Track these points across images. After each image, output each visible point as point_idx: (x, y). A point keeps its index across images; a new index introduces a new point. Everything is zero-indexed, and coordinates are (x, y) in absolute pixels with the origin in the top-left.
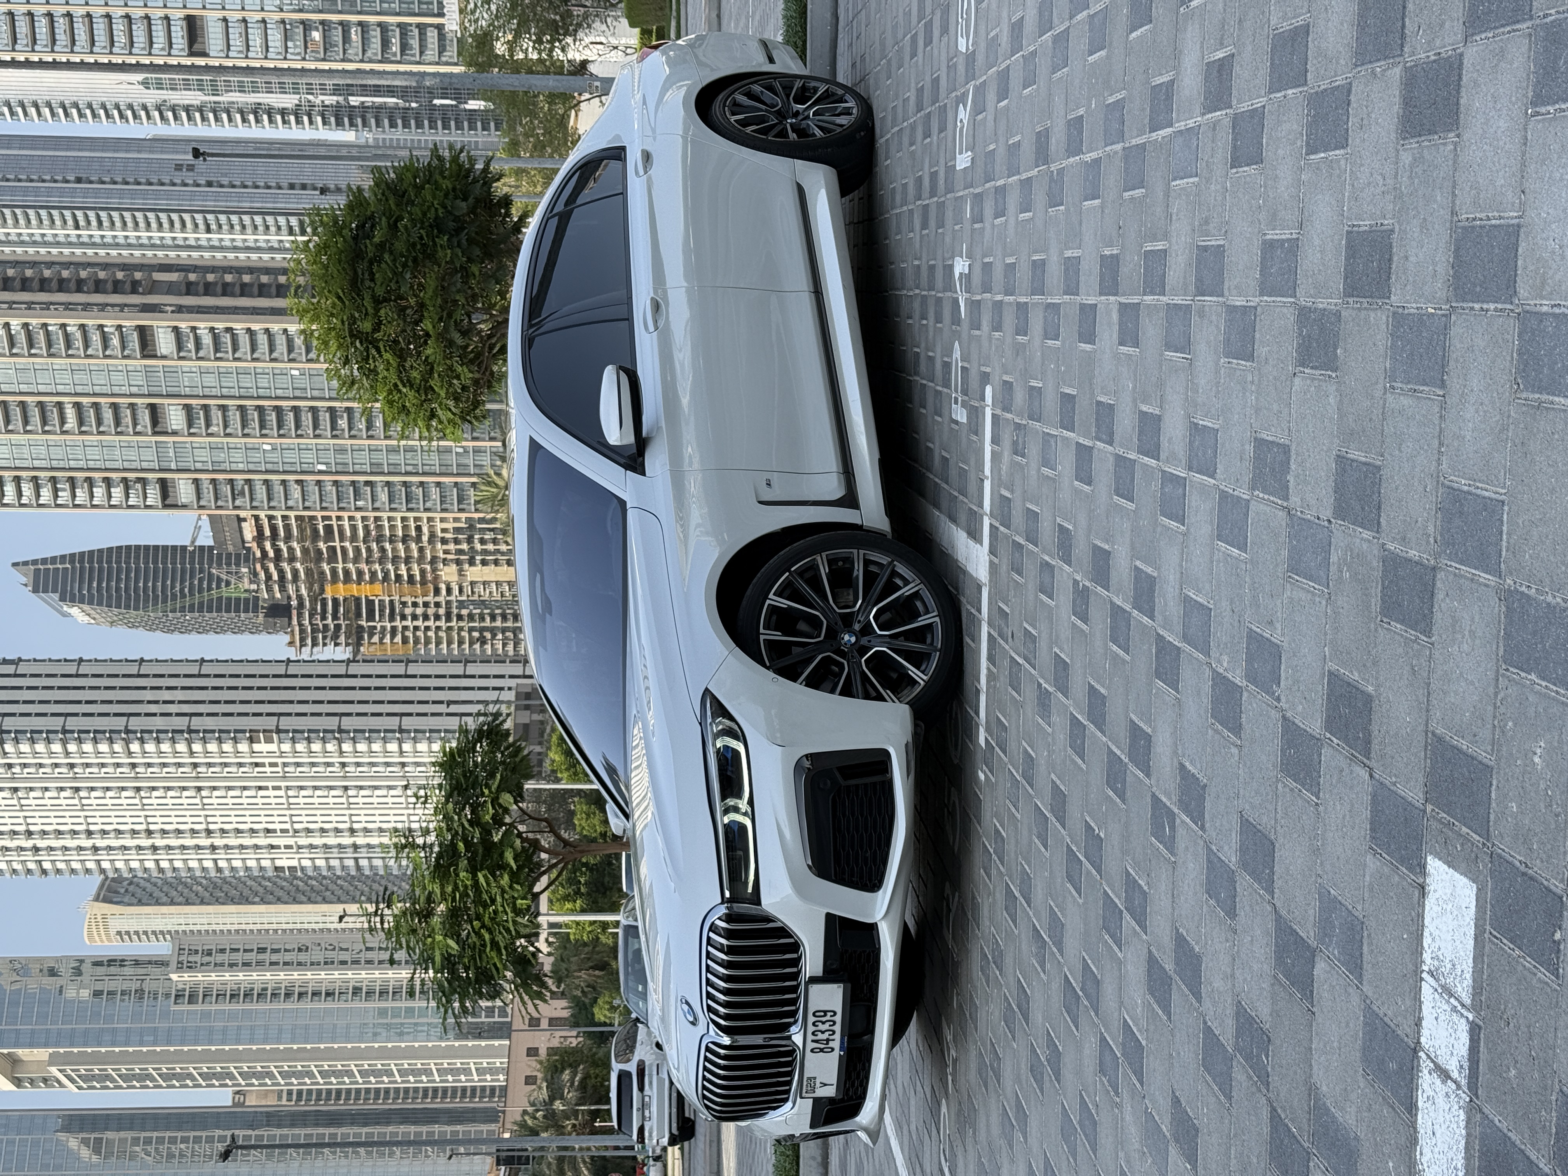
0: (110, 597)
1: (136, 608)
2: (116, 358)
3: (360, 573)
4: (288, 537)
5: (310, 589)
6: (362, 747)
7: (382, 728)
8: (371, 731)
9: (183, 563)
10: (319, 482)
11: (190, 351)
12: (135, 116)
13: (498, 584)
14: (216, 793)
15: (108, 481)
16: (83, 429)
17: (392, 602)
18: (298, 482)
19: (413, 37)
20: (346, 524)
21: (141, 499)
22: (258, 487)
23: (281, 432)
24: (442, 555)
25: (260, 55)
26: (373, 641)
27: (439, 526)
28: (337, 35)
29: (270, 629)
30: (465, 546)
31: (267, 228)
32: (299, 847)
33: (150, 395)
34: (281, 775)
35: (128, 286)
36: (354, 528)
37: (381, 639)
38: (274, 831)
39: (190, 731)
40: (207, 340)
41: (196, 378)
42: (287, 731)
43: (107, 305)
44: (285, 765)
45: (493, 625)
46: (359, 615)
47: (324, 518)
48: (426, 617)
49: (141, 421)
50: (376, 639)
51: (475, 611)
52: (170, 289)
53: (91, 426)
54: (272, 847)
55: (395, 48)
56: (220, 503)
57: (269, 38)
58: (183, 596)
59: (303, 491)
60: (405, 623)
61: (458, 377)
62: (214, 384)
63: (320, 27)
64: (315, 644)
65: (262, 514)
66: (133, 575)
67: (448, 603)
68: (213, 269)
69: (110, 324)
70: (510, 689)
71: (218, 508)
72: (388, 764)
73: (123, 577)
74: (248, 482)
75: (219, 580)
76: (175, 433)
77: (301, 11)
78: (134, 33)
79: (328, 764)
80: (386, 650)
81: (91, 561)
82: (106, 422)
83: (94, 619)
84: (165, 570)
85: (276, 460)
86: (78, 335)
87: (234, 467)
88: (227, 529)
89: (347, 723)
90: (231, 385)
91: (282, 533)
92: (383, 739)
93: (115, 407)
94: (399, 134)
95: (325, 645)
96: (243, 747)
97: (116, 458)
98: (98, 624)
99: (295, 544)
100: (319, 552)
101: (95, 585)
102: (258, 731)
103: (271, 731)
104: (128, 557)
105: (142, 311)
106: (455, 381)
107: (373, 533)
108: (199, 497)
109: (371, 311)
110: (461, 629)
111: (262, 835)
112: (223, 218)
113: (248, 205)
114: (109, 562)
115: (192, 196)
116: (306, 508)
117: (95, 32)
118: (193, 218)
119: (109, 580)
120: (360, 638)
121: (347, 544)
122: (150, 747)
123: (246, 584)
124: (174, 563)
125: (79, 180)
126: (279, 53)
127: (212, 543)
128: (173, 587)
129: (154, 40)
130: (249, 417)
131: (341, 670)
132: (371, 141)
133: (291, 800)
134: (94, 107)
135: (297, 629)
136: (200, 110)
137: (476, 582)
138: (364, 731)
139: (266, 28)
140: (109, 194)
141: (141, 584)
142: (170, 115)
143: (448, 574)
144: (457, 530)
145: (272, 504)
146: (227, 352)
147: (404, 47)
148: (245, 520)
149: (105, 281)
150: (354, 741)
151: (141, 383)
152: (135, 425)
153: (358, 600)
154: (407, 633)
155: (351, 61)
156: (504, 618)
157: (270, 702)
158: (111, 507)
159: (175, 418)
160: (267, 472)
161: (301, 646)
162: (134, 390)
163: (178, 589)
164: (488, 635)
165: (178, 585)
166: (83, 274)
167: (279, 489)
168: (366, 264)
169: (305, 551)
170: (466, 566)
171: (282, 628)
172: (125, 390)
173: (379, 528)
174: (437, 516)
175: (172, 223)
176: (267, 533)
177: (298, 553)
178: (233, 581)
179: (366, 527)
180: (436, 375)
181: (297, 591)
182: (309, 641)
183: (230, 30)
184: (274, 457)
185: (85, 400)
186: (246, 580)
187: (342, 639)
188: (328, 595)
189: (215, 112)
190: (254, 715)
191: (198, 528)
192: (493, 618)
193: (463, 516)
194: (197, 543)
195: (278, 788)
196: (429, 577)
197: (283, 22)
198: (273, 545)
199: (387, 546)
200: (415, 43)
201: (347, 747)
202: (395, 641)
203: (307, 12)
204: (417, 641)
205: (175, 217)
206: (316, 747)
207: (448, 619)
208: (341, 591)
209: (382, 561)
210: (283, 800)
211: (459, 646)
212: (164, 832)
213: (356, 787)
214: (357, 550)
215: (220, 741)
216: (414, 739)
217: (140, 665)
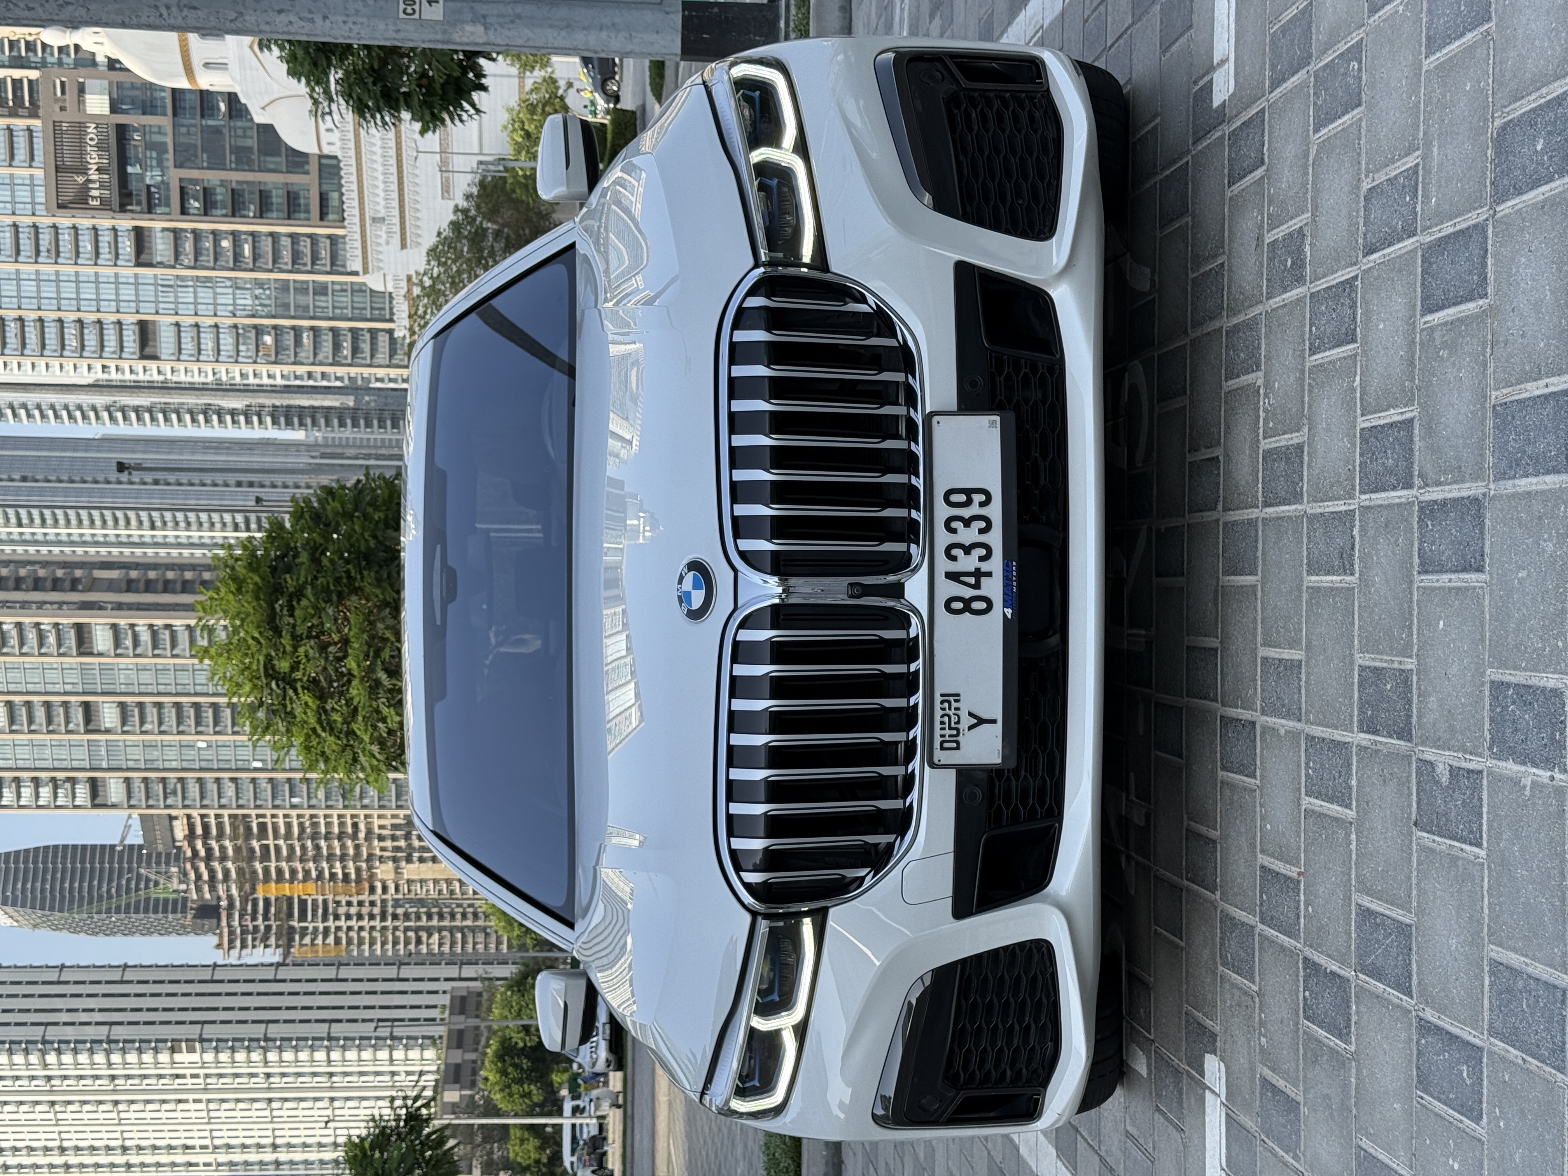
0: (34, 899)
1: (61, 910)
2: (51, 655)
3: (293, 872)
4: (221, 835)
5: (240, 889)
6: (288, 1056)
7: (310, 1036)
8: (298, 1039)
9: (111, 862)
10: (253, 780)
11: (127, 648)
12: (84, 417)
13: (436, 882)
14: (134, 1107)
15: (36, 781)
16: (14, 727)
17: (325, 902)
18: (233, 780)
19: (364, 341)
20: (281, 821)
21: (70, 799)
22: (191, 785)
23: (218, 729)
24: (378, 852)
25: (211, 358)
26: (304, 942)
27: (376, 822)
28: (289, 340)
29: (198, 931)
30: (402, 843)
31: (212, 524)
32: (219, 1165)
33: (84, 693)
34: (202, 1086)
35: (67, 584)
36: (288, 826)
37: (313, 940)
38: (193, 1147)
39: (109, 1042)
40: (145, 637)
41: (133, 674)
42: (210, 1040)
43: (45, 603)
44: (207, 1076)
45: (430, 924)
46: (290, 915)
47: (258, 816)
48: (360, 917)
49: (74, 720)
50: (307, 940)
51: (410, 910)
52: (111, 586)
53: (22, 725)
54: (191, 1164)
55: (347, 352)
56: (151, 802)
57: (221, 342)
58: (110, 897)
59: (237, 789)
60: (338, 923)
61: (384, 720)
62: (149, 682)
63: (273, 332)
64: (244, 946)
65: (195, 813)
66: (59, 875)
67: (384, 902)
68: (155, 566)
69: (46, 622)
70: (444, 992)
71: (149, 807)
72: (314, 1074)
73: (49, 877)
74: (181, 780)
75: (148, 880)
76: (108, 731)
77: (253, 316)
78: (86, 337)
79: (252, 1075)
80: (317, 952)
81: (16, 862)
82: (37, 720)
83: (17, 921)
84: (92, 869)
85: (210, 757)
86: (14, 633)
87: (167, 765)
88: (157, 827)
89: (274, 1030)
90: (168, 681)
91: (214, 831)
92: (311, 1047)
93: (48, 705)
94: (348, 433)
95: (254, 947)
96: (164, 1057)
97: (46, 757)
98: (20, 926)
99: (227, 843)
100: (252, 850)
101: (19, 886)
102: (180, 1041)
103: (194, 1040)
104: (55, 856)
105: (80, 609)
106: (380, 725)
107: (308, 830)
108: (129, 796)
109: (289, 648)
110: (396, 928)
111: (180, 1151)
112: (168, 516)
113: (193, 502)
114: (35, 862)
115: (138, 494)
116: (239, 807)
117: (47, 336)
118: (138, 516)
119: (34, 881)
120: (291, 940)
121: (281, 842)
122: (67, 1058)
123: (175, 884)
124: (102, 862)
125: (24, 479)
126: (230, 357)
127: (140, 841)
128: (99, 888)
129: (106, 343)
130: (185, 714)
131: (270, 974)
132: (320, 439)
133: (212, 1114)
134: (43, 407)
135: (226, 931)
136: (150, 410)
137: (413, 881)
138: (290, 1039)
139: (218, 333)
140: (54, 492)
141: (67, 885)
142: (119, 415)
143: (384, 871)
144: (394, 827)
145: (205, 802)
146: (165, 649)
147: (355, 350)
148: (176, 818)
149: (44, 579)
150: (280, 1049)
151: (75, 681)
152: (67, 723)
153: (290, 900)
154: (340, 934)
155: (302, 364)
156: (441, 917)
157: (194, 1009)
158: (39, 807)
159: (109, 716)
160: (201, 770)
161: (229, 949)
162: (68, 688)
163: (104, 889)
164: (424, 935)
165: (105, 885)
166: (23, 572)
167: (212, 787)
168: (286, 598)
169: (237, 849)
170: (403, 864)
171: (211, 931)
172: (59, 688)
173: (315, 825)
174: (375, 813)
175: (116, 520)
176: (199, 831)
177: (230, 852)
178: (162, 881)
179: (301, 825)
180: (360, 718)
181: (228, 891)
182: (238, 943)
183: (183, 334)
184: (210, 754)
185: (17, 699)
186: (175, 880)
187: (272, 941)
188: (260, 895)
189: (164, 412)
190: (177, 1023)
191: (127, 827)
192: (430, 917)
193: (402, 813)
194: (127, 842)
195: (199, 1101)
196: (365, 875)
197: (235, 326)
198: (205, 844)
199: (323, 843)
200: (366, 347)
201: (272, 1056)
202: (327, 942)
203: (261, 317)
204: (349, 942)
205: (119, 514)
206: (240, 1056)
207: (383, 918)
208: (273, 891)
209: (316, 859)
210: (204, 1114)
211: (393, 947)
212: (77, 1149)
213: (281, 1099)
214: (291, 848)
215: (140, 1051)
216: (343, 1047)
217: (61, 971)
